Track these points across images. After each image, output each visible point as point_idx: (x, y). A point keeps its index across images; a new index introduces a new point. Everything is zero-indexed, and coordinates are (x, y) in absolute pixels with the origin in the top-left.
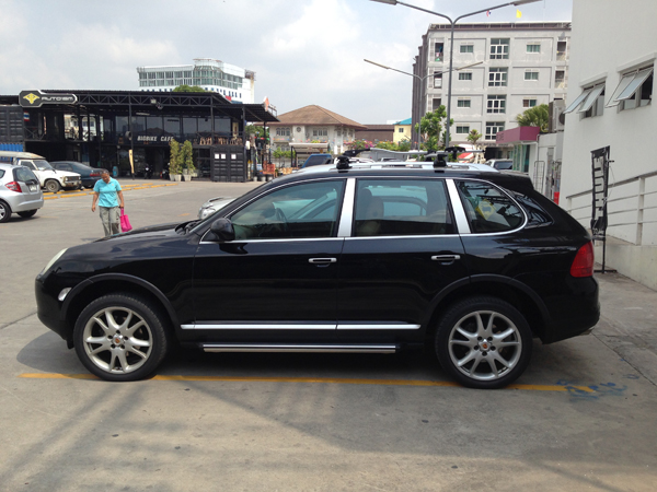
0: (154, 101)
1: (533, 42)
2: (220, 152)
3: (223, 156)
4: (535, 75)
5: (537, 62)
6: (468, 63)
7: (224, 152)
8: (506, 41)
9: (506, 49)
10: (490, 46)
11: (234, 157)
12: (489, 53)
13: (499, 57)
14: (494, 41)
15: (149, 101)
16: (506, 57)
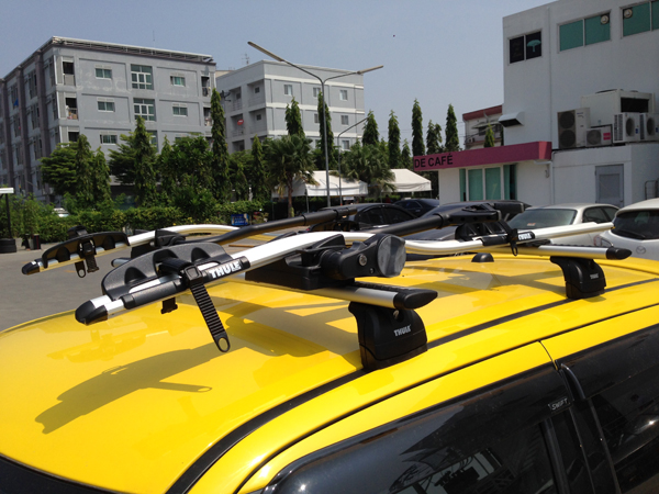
1: (176, 73)
4: (184, 111)
5: (184, 96)
6: (107, 90)
8: (148, 69)
9: (150, 79)
10: (130, 72)
12: (131, 82)
13: (142, 87)
14: (135, 67)
16: (151, 87)
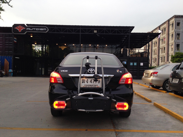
0: (95, 32)
2: (133, 62)
3: (135, 64)
7: (135, 62)
11: (142, 64)
15: (92, 31)
